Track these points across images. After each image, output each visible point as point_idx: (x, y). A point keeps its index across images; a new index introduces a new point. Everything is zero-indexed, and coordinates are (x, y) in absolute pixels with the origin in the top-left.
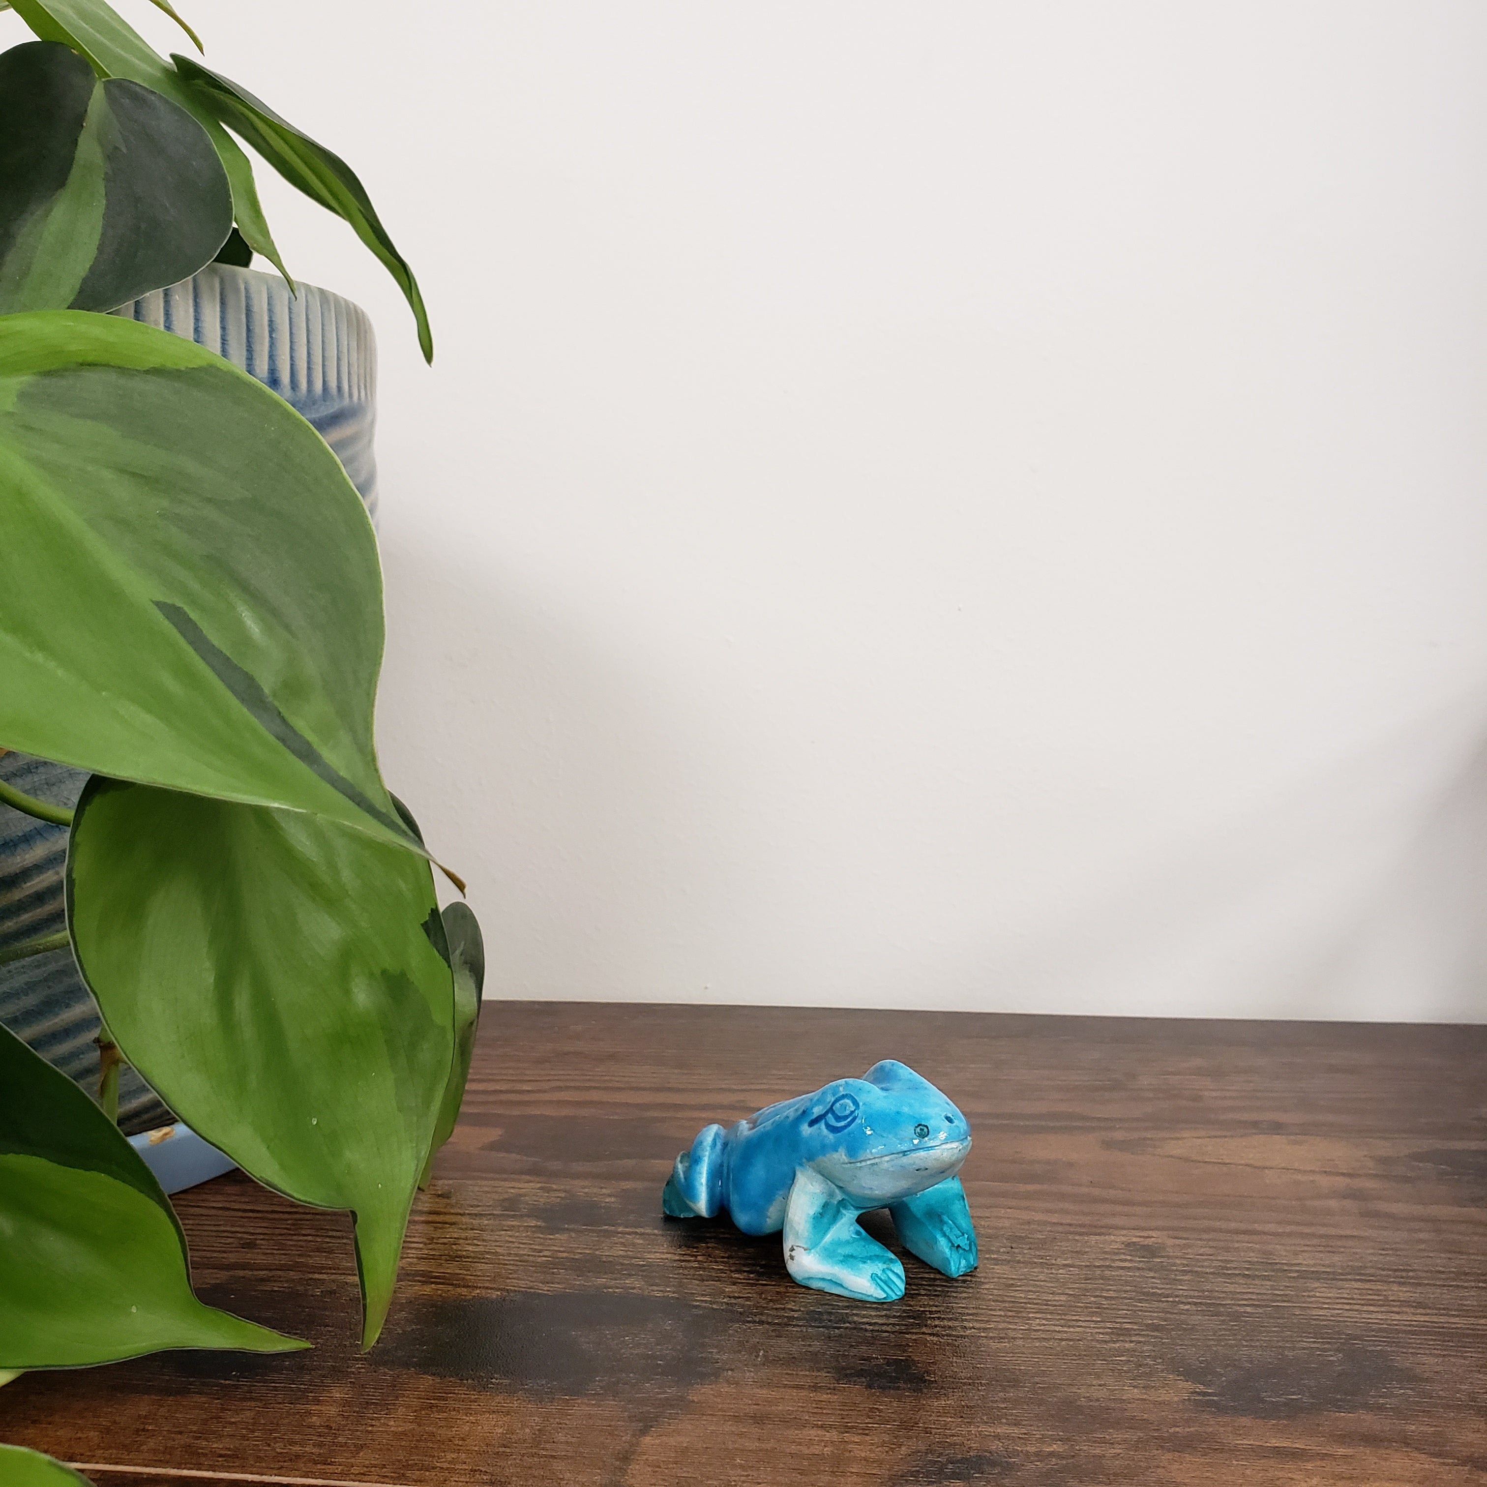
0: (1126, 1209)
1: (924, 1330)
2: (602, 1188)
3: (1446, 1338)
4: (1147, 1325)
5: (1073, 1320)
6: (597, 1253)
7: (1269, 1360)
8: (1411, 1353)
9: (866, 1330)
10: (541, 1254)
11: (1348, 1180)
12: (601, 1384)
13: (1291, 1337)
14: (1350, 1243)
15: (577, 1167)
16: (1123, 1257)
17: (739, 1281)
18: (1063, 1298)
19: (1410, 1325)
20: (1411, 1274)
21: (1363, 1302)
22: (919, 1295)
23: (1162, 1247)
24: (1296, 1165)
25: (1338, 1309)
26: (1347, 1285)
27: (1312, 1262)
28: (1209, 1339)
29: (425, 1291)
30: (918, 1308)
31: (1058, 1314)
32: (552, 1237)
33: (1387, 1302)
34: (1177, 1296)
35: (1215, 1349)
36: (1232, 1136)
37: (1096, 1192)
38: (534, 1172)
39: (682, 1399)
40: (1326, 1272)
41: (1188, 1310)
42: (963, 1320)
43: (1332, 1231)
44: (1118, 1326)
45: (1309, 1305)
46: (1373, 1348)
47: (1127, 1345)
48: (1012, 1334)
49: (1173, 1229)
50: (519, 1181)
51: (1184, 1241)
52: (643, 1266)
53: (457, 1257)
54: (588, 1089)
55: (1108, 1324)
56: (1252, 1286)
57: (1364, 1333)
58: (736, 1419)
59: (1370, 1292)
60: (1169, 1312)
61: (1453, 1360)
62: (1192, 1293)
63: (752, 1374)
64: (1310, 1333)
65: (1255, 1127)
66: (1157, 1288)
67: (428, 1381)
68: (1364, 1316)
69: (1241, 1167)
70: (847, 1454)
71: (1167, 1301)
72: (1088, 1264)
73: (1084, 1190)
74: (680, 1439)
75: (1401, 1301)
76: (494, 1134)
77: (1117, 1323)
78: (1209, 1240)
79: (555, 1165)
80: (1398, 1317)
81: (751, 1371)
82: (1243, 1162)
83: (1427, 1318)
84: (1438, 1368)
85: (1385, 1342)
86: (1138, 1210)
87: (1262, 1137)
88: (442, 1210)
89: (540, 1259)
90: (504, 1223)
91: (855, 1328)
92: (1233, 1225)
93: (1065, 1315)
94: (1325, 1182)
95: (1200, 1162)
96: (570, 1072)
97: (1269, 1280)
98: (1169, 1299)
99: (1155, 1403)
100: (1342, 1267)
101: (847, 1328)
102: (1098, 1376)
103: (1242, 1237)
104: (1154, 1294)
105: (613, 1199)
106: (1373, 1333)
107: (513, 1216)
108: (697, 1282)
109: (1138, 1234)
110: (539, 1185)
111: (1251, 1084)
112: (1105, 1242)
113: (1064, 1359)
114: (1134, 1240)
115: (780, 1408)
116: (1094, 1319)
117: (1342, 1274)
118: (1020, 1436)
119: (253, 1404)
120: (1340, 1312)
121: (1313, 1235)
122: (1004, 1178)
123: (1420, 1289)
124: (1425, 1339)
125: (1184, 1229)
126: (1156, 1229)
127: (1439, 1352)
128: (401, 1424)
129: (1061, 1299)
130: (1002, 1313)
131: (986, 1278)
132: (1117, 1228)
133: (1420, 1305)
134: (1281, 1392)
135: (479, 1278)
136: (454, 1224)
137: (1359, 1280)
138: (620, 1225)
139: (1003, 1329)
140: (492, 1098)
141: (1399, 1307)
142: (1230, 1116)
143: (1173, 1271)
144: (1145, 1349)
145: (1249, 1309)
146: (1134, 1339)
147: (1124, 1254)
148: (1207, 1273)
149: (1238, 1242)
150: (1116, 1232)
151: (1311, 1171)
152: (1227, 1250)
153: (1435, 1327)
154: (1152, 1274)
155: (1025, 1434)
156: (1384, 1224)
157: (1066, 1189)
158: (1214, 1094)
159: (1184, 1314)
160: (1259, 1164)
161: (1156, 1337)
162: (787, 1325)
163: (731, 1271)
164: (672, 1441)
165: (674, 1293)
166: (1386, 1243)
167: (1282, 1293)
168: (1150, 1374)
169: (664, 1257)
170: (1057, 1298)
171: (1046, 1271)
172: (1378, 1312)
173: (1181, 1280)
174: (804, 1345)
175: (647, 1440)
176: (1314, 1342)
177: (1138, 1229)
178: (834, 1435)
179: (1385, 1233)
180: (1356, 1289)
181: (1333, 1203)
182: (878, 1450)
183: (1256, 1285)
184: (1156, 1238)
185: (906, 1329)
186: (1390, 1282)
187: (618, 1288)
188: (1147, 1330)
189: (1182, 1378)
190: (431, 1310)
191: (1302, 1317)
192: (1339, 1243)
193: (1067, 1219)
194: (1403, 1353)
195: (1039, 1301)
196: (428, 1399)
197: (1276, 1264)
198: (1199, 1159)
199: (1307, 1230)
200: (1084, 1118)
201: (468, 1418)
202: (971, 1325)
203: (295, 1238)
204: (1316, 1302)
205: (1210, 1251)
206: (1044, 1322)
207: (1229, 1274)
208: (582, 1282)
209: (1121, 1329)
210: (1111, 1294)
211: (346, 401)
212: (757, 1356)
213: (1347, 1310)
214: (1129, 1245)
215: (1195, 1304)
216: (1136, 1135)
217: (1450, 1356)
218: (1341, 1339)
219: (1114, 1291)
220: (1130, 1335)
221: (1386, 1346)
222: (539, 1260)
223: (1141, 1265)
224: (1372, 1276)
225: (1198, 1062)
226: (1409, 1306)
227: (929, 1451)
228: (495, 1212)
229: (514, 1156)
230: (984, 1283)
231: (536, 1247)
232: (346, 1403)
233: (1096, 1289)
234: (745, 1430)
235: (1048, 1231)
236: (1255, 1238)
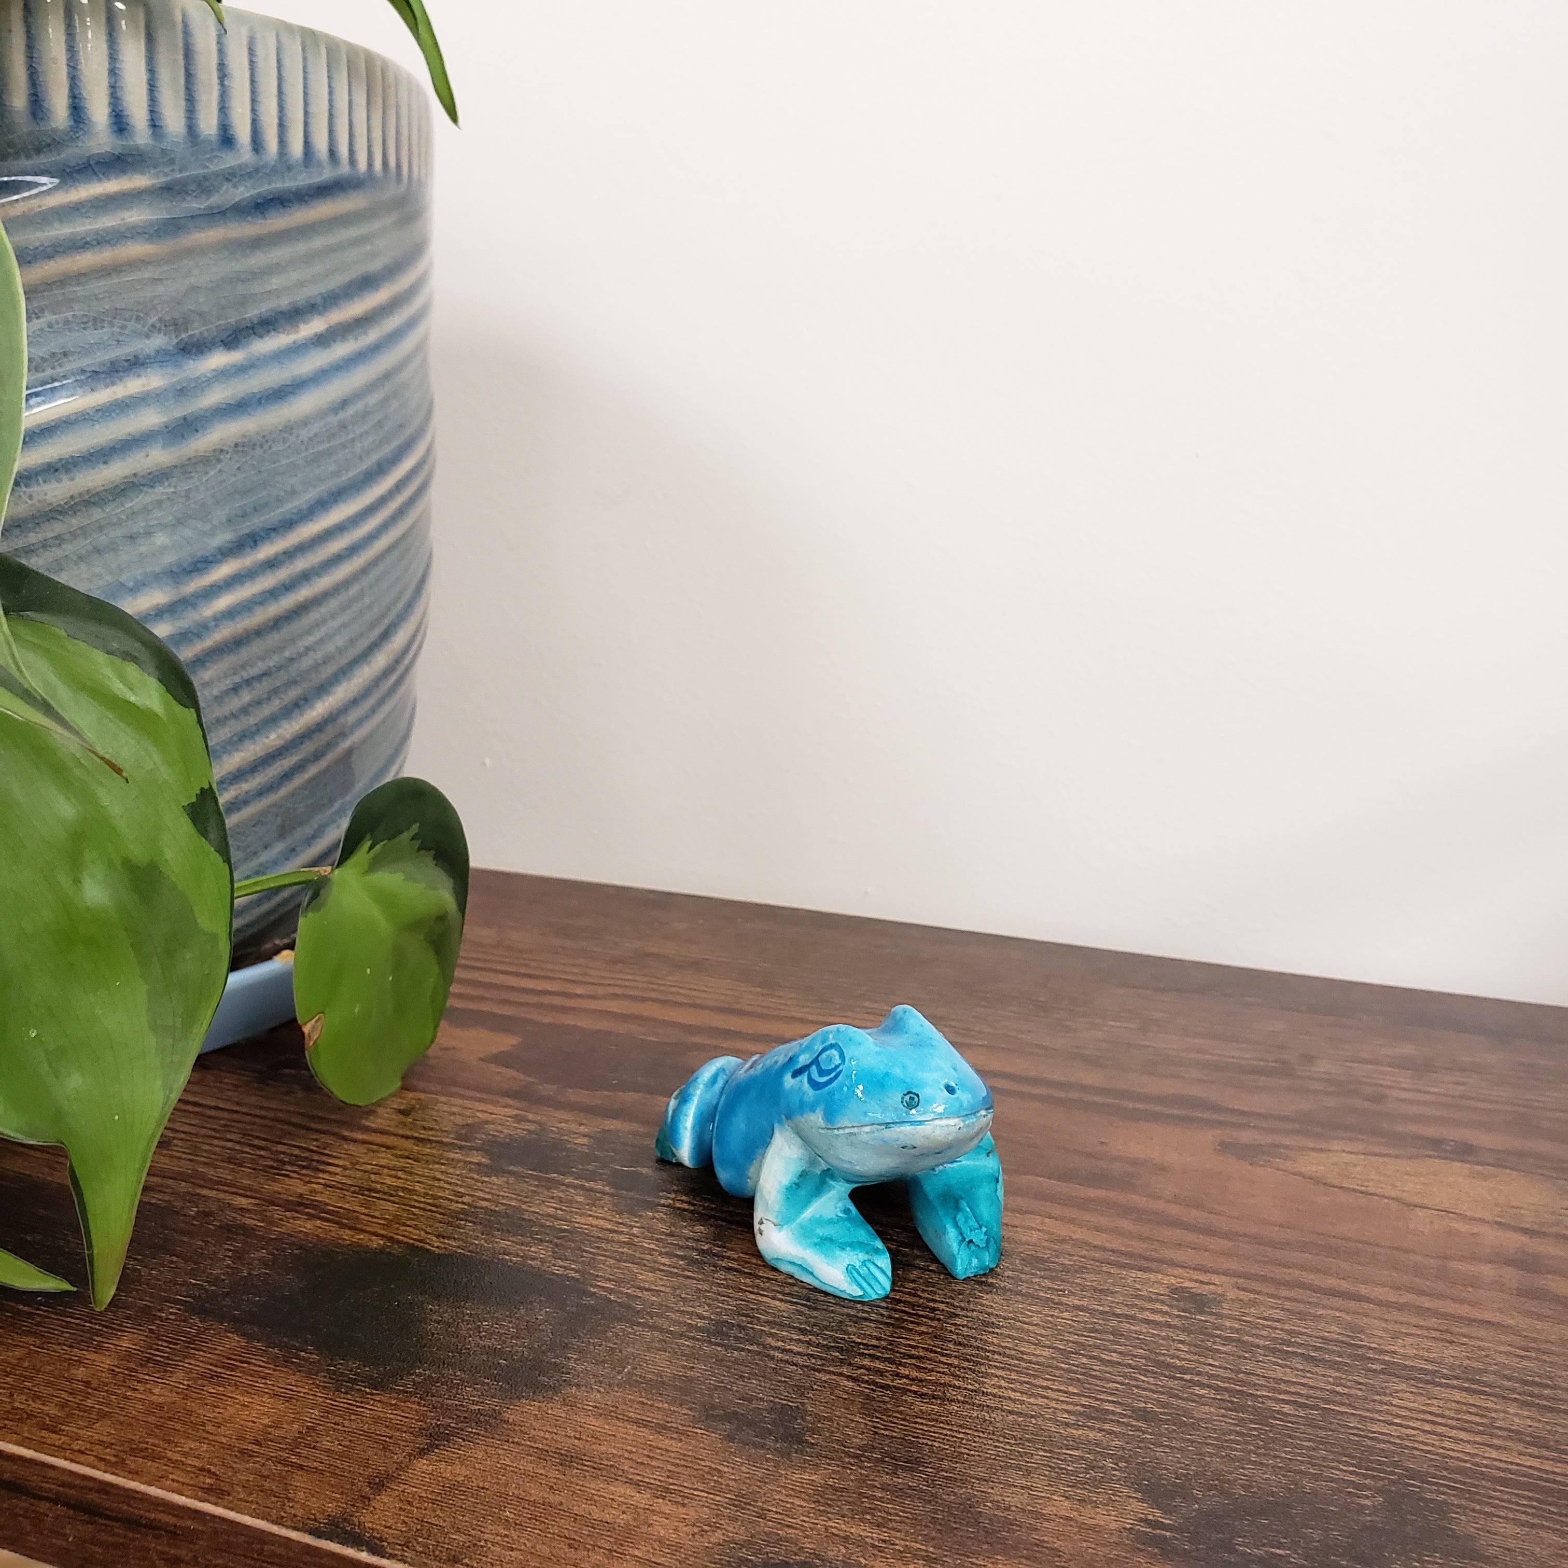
0: (1201, 1239)
1: (845, 1370)
2: (581, 1124)
3: (1550, 1499)
4: (1134, 1410)
5: (1042, 1387)
6: (524, 1207)
7: (1274, 1489)
8: (1486, 1513)
9: (772, 1358)
10: (460, 1200)
11: (1525, 1239)
12: (417, 1379)
13: (1324, 1459)
14: (1482, 1333)
15: (573, 1095)
16: (1158, 1306)
17: (662, 1267)
18: (1046, 1353)
19: (1504, 1470)
20: (1546, 1392)
21: (1454, 1423)
22: (865, 1319)
23: (1219, 1300)
24: (1464, 1208)
25: (1413, 1428)
26: (1445, 1393)
27: (1411, 1352)
28: (1208, 1444)
29: (305, 1228)
30: (855, 1338)
31: (1027, 1374)
32: (486, 1179)
33: (1490, 1429)
34: (1199, 1374)
35: (1208, 1459)
36: (1397, 1157)
37: (1174, 1210)
38: (522, 1095)
39: (496, 1415)
40: (1426, 1370)
41: (1203, 1396)
42: (900, 1364)
43: (1463, 1310)
44: (1095, 1404)
45: (1376, 1416)
46: (1434, 1496)
47: (1092, 1435)
48: (951, 1393)
49: (1247, 1276)
50: (495, 1103)
51: (1252, 1296)
52: (565, 1231)
53: (368, 1190)
54: (643, 1000)
55: (1084, 1401)
56: (1308, 1375)
57: (1432, 1470)
58: (542, 1455)
59: (1473, 1410)
60: (1176, 1396)
61: (1543, 1534)
62: (1221, 1372)
63: (598, 1395)
64: (1354, 1457)
65: (1436, 1146)
66: (1178, 1358)
67: (235, 1341)
68: (1447, 1444)
69: (1386, 1200)
70: (644, 1529)
71: (1182, 1379)
72: (1107, 1309)
73: (1160, 1205)
74: (457, 1469)
75: (1512, 1431)
76: (506, 1042)
77: (1097, 1399)
78: (1287, 1299)
79: (548, 1089)
80: (1494, 1454)
81: (599, 1392)
82: (1393, 1194)
83: (1536, 1463)
84: (1512, 1543)
85: (1455, 1488)
86: (1216, 1243)
87: (1437, 1164)
88: (391, 1129)
89: (456, 1205)
90: (446, 1154)
91: (759, 1353)
92: (1332, 1282)
93: (1035, 1377)
94: (1491, 1237)
95: (1334, 1186)
96: (638, 978)
97: (1338, 1370)
98: (1185, 1377)
99: (1082, 1527)
100: (1452, 1368)
101: (749, 1351)
102: (1028, 1473)
103: (1336, 1302)
104: (1169, 1366)
105: (585, 1141)
106: (1445, 1473)
107: (461, 1147)
108: (612, 1261)
109: (1195, 1277)
110: (516, 1112)
111: (1461, 1088)
112: (1145, 1282)
113: (998, 1441)
114: (1187, 1284)
115: (603, 1448)
116: (1071, 1389)
117: (1446, 1377)
118: (876, 1543)
119: (31, 1340)
120: (1413, 1432)
121: (1436, 1314)
122: (1066, 1176)
123: (1548, 1417)
124: (1516, 1495)
125: (1263, 1279)
126: (1226, 1273)
127: (1528, 1518)
128: (166, 1394)
129: (1044, 1353)
130: (956, 1362)
131: (963, 1309)
132: (1173, 1264)
133: (1538, 1442)
134: (1265, 1541)
135: (374, 1220)
136: (393, 1148)
137: (1466, 1390)
138: (572, 1174)
139: (944, 1385)
140: (534, 999)
141: (1505, 1438)
142: (1412, 1128)
143: (1213, 1336)
144: (1113, 1444)
145: (1287, 1409)
146: (1106, 1426)
147: (1163, 1302)
148: (1258, 1346)
149: (1324, 1307)
150: (1170, 1271)
151: (1480, 1219)
152: (1302, 1316)
153: (1541, 1479)
154: (1182, 1337)
155: (884, 1541)
156: (1547, 1312)
157: (1137, 1200)
158: (1404, 1095)
159: (1193, 1401)
160: (1417, 1200)
161: (1139, 1429)
162: (681, 1335)
163: (661, 1254)
164: (447, 1471)
165: (576, 1271)
166: (1535, 1340)
167: (1346, 1391)
168: (1096, 1483)
169: (595, 1222)
170: (1038, 1352)
171: (1047, 1311)
172: (1468, 1442)
173: (1218, 1351)
174: (684, 1367)
175: (422, 1465)
176: (1352, 1473)
177: (1200, 1270)
178: (642, 1499)
179: (1539, 1325)
180: (1454, 1401)
181: (1487, 1271)
182: (685, 1529)
183: (1317, 1374)
184: (1220, 1285)
185: (823, 1365)
186: (1510, 1399)
187: (517, 1255)
188: (1130, 1417)
189: (1139, 1495)
190: (296, 1251)
191: (1355, 1431)
192: (1465, 1330)
193: (1116, 1243)
194: (1474, 1511)
195: (1013, 1352)
196: (216, 1366)
197: (1361, 1347)
198: (1337, 1182)
199: (1427, 1303)
200: (1216, 1108)
201: (241, 1398)
202: (907, 1373)
203: (216, 1142)
204: (1388, 1413)
205: (1279, 1314)
206: (1003, 1383)
207: (1287, 1352)
208: (483, 1242)
209: (1097, 1410)
210: (1115, 1357)
211: (344, 169)
212: (619, 1373)
213: (1424, 1431)
214: (1174, 1290)
215: (1218, 1389)
216: (1269, 1139)
217: (1542, 1527)
218: (1394, 1473)
219: (1121, 1353)
220: (1104, 1421)
221: (1454, 1496)
222: (454, 1206)
223: (1176, 1322)
224: (1489, 1386)
225: (1407, 1049)
226: (1520, 1440)
227: (748, 1544)
228: (445, 1140)
229: (512, 1073)
230: (957, 1315)
231: (462, 1190)
232: (129, 1355)
233: (1097, 1347)
234: (543, 1472)
235: (1081, 1257)
236: (1352, 1305)
